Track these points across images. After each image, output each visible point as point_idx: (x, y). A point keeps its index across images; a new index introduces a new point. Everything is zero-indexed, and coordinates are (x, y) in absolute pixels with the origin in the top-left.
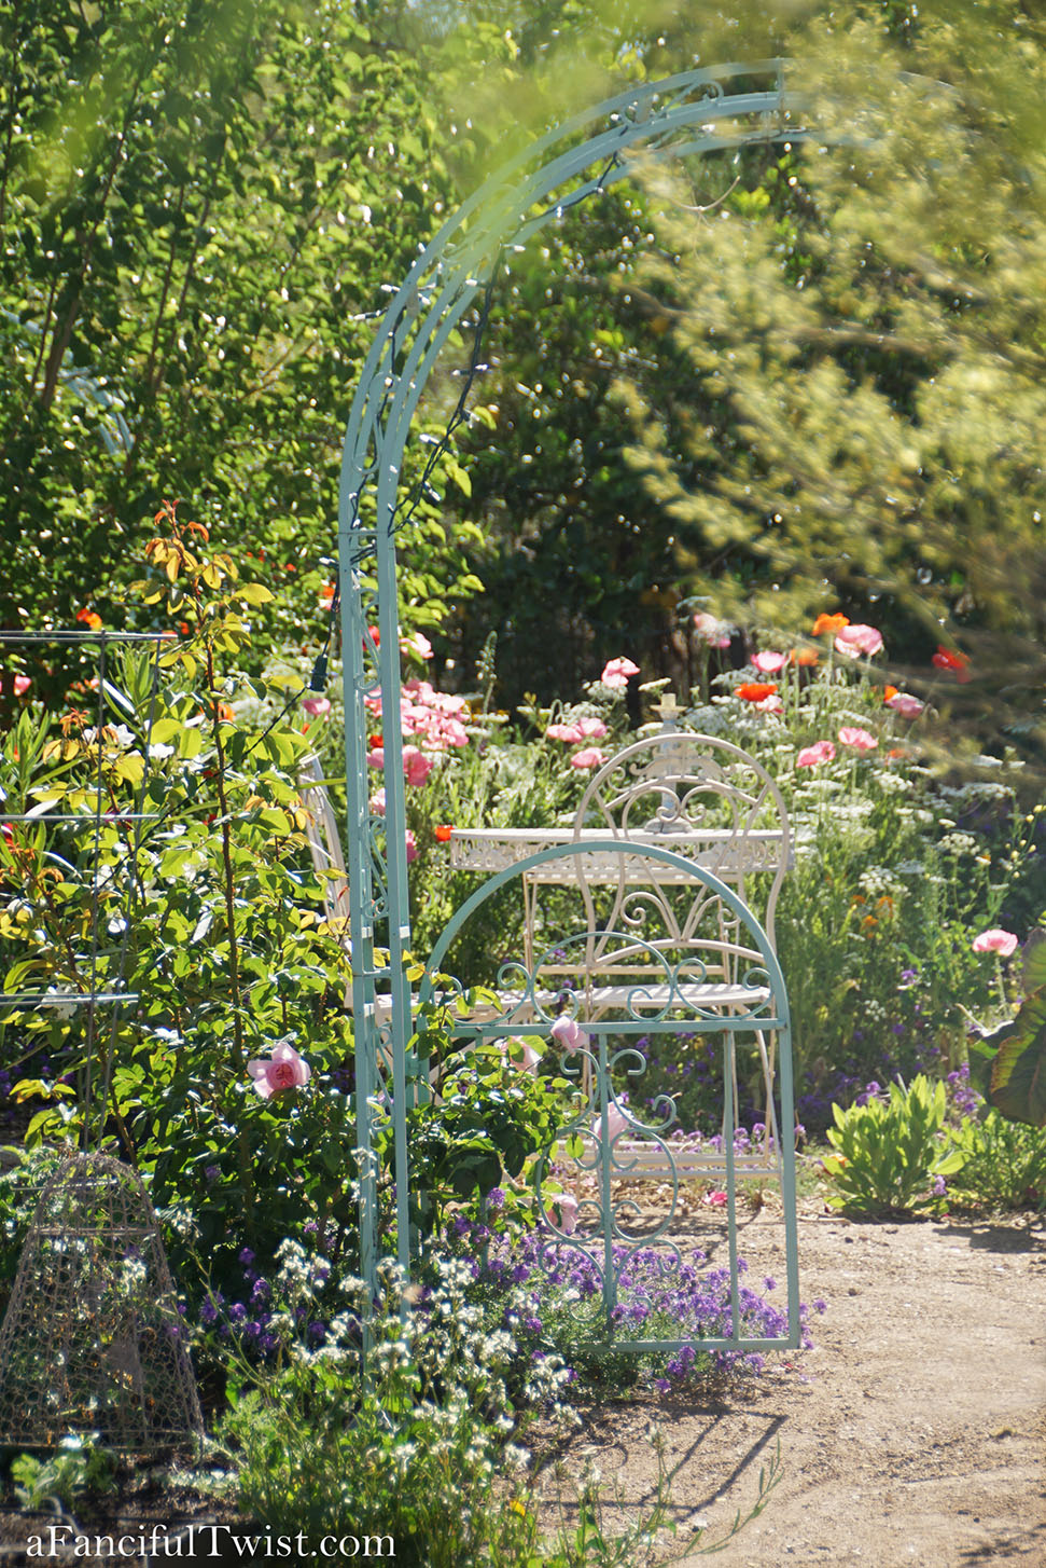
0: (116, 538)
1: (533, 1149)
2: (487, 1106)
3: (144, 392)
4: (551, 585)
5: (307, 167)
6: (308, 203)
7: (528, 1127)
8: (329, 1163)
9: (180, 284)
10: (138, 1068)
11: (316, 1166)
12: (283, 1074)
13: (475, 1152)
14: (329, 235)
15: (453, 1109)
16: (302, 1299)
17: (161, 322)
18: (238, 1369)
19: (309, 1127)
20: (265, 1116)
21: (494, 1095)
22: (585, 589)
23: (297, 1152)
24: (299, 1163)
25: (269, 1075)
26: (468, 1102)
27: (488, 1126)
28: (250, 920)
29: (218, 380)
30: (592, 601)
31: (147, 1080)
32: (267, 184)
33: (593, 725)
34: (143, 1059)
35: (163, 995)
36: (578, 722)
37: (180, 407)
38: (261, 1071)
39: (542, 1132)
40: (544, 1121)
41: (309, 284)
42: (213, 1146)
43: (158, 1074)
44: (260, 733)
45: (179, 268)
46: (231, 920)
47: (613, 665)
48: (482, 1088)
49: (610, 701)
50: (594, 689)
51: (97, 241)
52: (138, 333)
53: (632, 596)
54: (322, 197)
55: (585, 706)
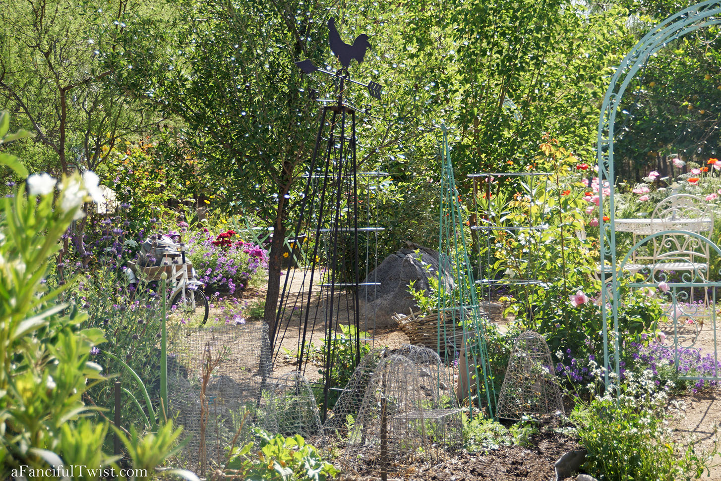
0: (519, 142)
1: (653, 320)
2: (639, 307)
3: (525, 105)
4: (624, 151)
5: (571, 44)
6: (571, 53)
7: (651, 314)
8: (594, 325)
9: (536, 76)
10: (535, 295)
11: (589, 326)
12: (580, 300)
13: (637, 322)
14: (576, 62)
15: (629, 309)
16: (598, 381)
17: (531, 86)
18: (577, 401)
19: (587, 315)
20: (573, 310)
21: (641, 305)
22: (633, 152)
23: (583, 322)
24: (583, 324)
25: (576, 300)
26: (633, 306)
27: (640, 314)
28: (569, 254)
29: (546, 100)
30: (635, 155)
31: (538, 298)
32: (561, 49)
33: (646, 189)
34: (536, 292)
35: (542, 274)
36: (641, 189)
37: (536, 108)
38: (573, 299)
39: (656, 315)
40: (657, 312)
41: (570, 75)
42: (557, 317)
43: (541, 296)
44: (572, 200)
45: (537, 71)
46: (563, 253)
47: (652, 173)
48: (637, 302)
49: (650, 183)
50: (645, 179)
51: (515, 65)
52: (524, 89)
53: (646, 153)
54: (575, 52)
55: (643, 184)
